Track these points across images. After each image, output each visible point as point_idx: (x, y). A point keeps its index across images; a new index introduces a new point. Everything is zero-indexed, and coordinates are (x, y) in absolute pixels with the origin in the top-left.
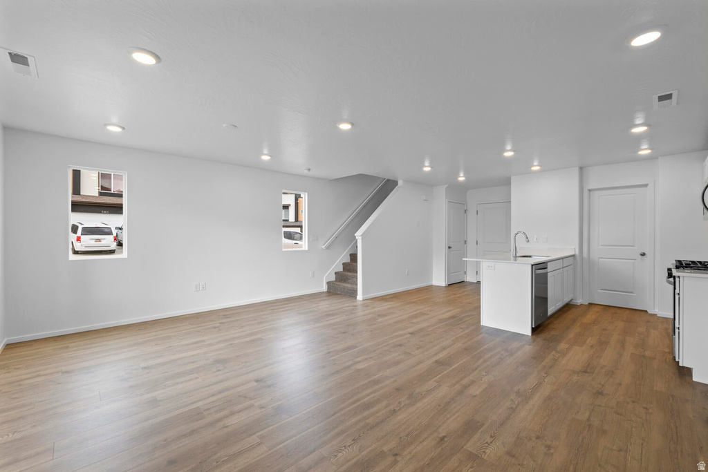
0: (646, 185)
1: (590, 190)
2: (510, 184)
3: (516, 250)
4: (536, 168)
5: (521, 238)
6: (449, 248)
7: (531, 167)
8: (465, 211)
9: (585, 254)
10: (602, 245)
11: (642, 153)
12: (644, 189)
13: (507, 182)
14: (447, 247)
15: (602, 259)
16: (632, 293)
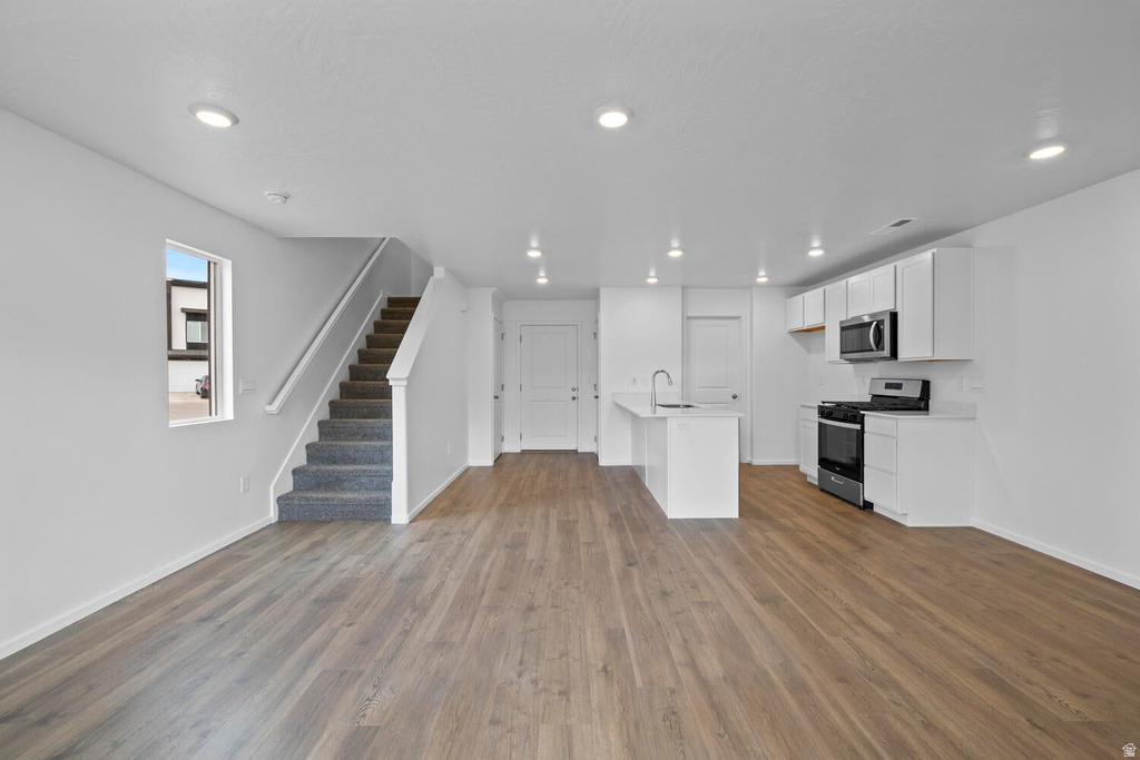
0: (737, 318)
4: (652, 281)
8: (502, 336)
11: (759, 280)
12: (736, 322)
13: (594, 295)
14: (493, 396)
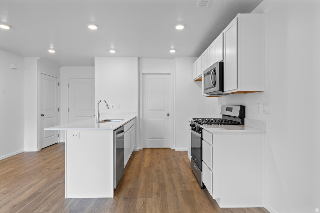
0: (169, 74)
1: (143, 74)
2: (94, 66)
3: (99, 116)
4: (112, 52)
5: (103, 105)
6: (42, 115)
7: (109, 50)
8: (59, 84)
9: (141, 116)
10: (149, 110)
12: (168, 76)
14: (39, 115)
15: (149, 119)
16: (164, 138)
